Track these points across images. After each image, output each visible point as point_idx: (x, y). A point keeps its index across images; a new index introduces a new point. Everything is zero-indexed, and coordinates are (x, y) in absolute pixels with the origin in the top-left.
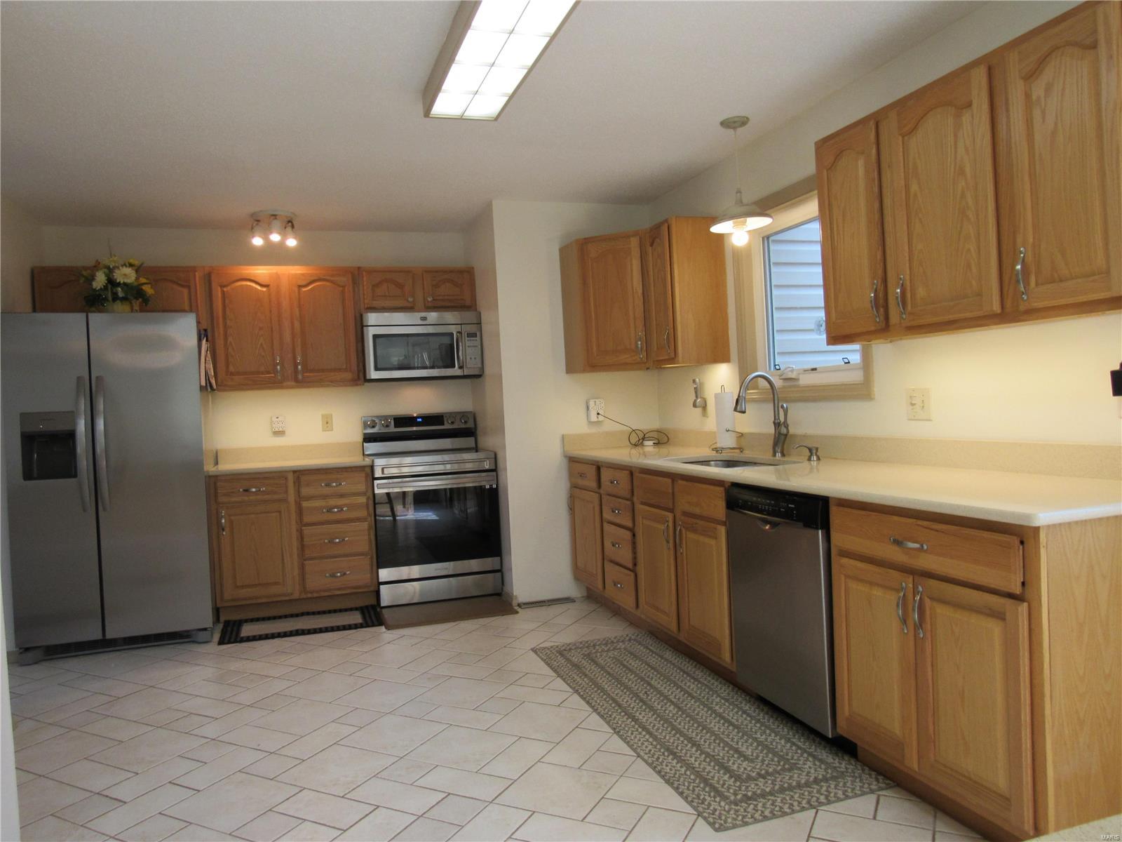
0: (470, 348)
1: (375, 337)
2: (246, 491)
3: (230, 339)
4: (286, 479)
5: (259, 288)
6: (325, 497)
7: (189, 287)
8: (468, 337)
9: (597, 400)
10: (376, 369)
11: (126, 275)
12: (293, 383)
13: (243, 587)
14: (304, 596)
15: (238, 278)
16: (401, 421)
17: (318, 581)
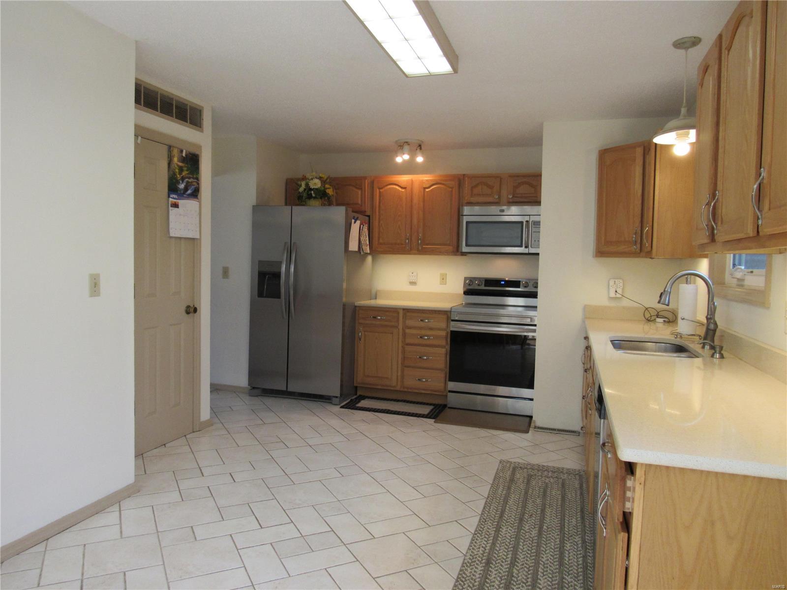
0: (535, 233)
1: (467, 223)
2: (375, 317)
3: (381, 222)
4: (398, 313)
5: (400, 189)
6: (421, 328)
7: (361, 189)
8: (534, 225)
9: (616, 280)
10: (467, 245)
11: (316, 184)
12: (417, 252)
13: (368, 376)
14: (402, 389)
15: (388, 183)
16: (489, 282)
17: (411, 382)
